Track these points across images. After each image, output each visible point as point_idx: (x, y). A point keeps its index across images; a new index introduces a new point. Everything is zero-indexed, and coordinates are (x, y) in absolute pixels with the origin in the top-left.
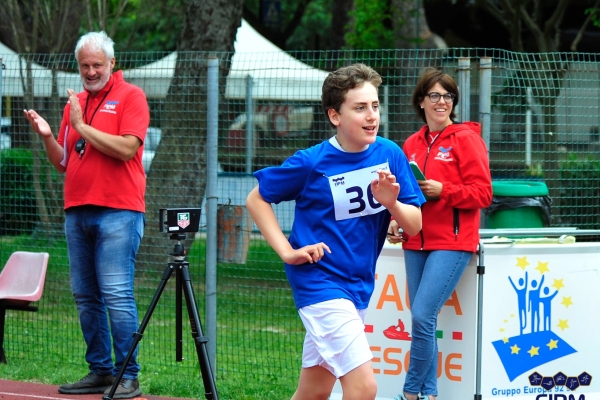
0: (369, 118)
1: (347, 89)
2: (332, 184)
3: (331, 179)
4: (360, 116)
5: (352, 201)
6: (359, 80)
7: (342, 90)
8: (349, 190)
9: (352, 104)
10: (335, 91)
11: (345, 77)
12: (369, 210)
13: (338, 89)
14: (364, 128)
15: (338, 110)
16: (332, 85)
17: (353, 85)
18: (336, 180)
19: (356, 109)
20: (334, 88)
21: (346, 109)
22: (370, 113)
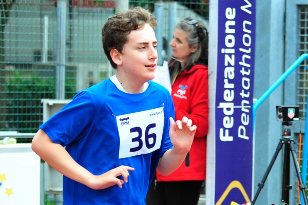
0: (151, 57)
1: (129, 30)
2: (119, 123)
3: (118, 118)
4: (143, 56)
5: (134, 140)
6: (140, 22)
7: (124, 32)
8: (132, 130)
9: (134, 44)
10: (117, 33)
11: (127, 20)
12: (145, 150)
13: (121, 31)
14: (146, 66)
15: (120, 51)
16: (115, 28)
17: (136, 27)
18: (122, 120)
19: (139, 48)
20: (117, 30)
21: (128, 48)
22: (152, 52)
